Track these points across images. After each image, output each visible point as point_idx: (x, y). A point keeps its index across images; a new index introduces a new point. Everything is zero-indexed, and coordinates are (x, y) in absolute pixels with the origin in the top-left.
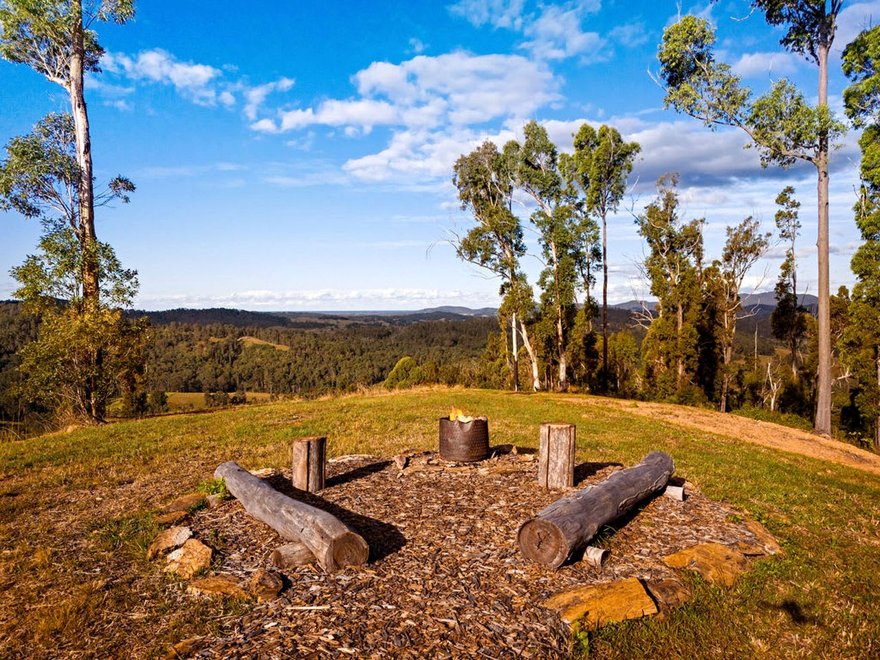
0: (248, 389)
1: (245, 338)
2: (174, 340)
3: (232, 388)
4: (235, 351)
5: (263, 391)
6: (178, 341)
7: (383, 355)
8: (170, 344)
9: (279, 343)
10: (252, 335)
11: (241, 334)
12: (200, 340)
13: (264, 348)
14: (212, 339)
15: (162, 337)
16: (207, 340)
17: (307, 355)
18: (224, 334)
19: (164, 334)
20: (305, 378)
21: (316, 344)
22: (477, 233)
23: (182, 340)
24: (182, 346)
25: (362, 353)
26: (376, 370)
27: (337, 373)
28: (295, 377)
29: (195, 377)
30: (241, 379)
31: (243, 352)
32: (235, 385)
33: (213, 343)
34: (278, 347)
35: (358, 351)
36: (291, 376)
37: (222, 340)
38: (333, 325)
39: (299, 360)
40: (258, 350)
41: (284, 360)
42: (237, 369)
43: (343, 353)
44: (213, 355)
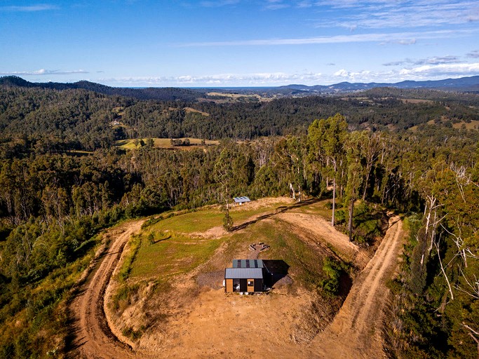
0: (190, 137)
1: (186, 108)
2: (152, 109)
3: (182, 136)
4: (182, 115)
5: (197, 138)
6: (154, 110)
7: (256, 119)
8: (150, 111)
9: (203, 111)
10: (190, 107)
11: (184, 106)
12: (164, 109)
13: (196, 114)
14: (171, 109)
15: (146, 107)
16: (168, 109)
17: (218, 119)
18: (176, 106)
20: (217, 132)
21: (222, 113)
23: (156, 109)
24: (156, 112)
25: (246, 117)
26: (253, 128)
27: (233, 129)
28: (212, 131)
29: (164, 130)
30: (186, 131)
31: (186, 116)
32: (183, 134)
33: (171, 111)
34: (203, 114)
35: (244, 118)
36: (210, 130)
37: (175, 109)
39: (214, 121)
40: (193, 115)
41: (207, 122)
42: (184, 126)
43: (236, 118)
44: (171, 118)
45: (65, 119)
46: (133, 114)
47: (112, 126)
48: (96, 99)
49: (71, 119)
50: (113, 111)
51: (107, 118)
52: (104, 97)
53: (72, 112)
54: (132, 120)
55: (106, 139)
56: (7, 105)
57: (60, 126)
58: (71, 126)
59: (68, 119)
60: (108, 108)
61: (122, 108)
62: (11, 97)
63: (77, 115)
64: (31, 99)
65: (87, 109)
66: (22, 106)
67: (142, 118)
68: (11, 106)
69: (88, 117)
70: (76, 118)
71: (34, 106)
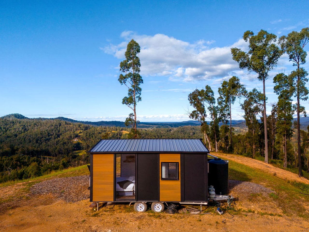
2: (101, 132)
4: (120, 135)
6: (102, 132)
8: (100, 133)
10: (125, 130)
11: (122, 130)
12: (109, 132)
14: (113, 131)
15: (97, 130)
16: (111, 132)
17: (143, 137)
18: (117, 130)
19: (98, 130)
21: (146, 134)
22: (194, 112)
23: (103, 132)
31: (122, 136)
33: (113, 133)
35: (160, 136)
37: (116, 132)
38: (152, 127)
43: (155, 137)
44: (113, 137)
45: (43, 137)
46: (88, 135)
47: (73, 142)
48: (66, 126)
49: (47, 137)
50: (75, 133)
51: (71, 137)
52: (71, 124)
53: (49, 133)
54: (87, 138)
55: (67, 149)
56: (8, 129)
57: (39, 141)
58: (46, 141)
59: (45, 137)
60: (72, 131)
61: (82, 131)
62: (12, 124)
63: (51, 135)
64: (24, 126)
65: (59, 132)
66: (17, 130)
67: (94, 137)
68: (10, 130)
69: (59, 136)
70: (50, 137)
71: (25, 129)
